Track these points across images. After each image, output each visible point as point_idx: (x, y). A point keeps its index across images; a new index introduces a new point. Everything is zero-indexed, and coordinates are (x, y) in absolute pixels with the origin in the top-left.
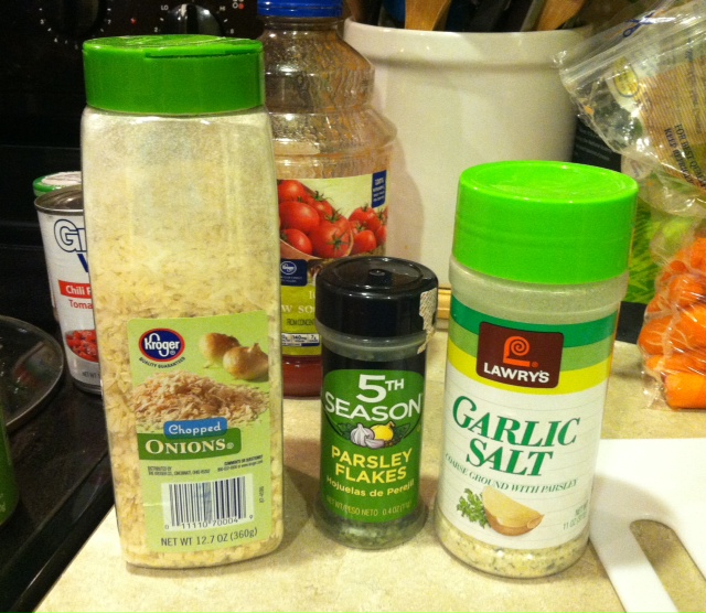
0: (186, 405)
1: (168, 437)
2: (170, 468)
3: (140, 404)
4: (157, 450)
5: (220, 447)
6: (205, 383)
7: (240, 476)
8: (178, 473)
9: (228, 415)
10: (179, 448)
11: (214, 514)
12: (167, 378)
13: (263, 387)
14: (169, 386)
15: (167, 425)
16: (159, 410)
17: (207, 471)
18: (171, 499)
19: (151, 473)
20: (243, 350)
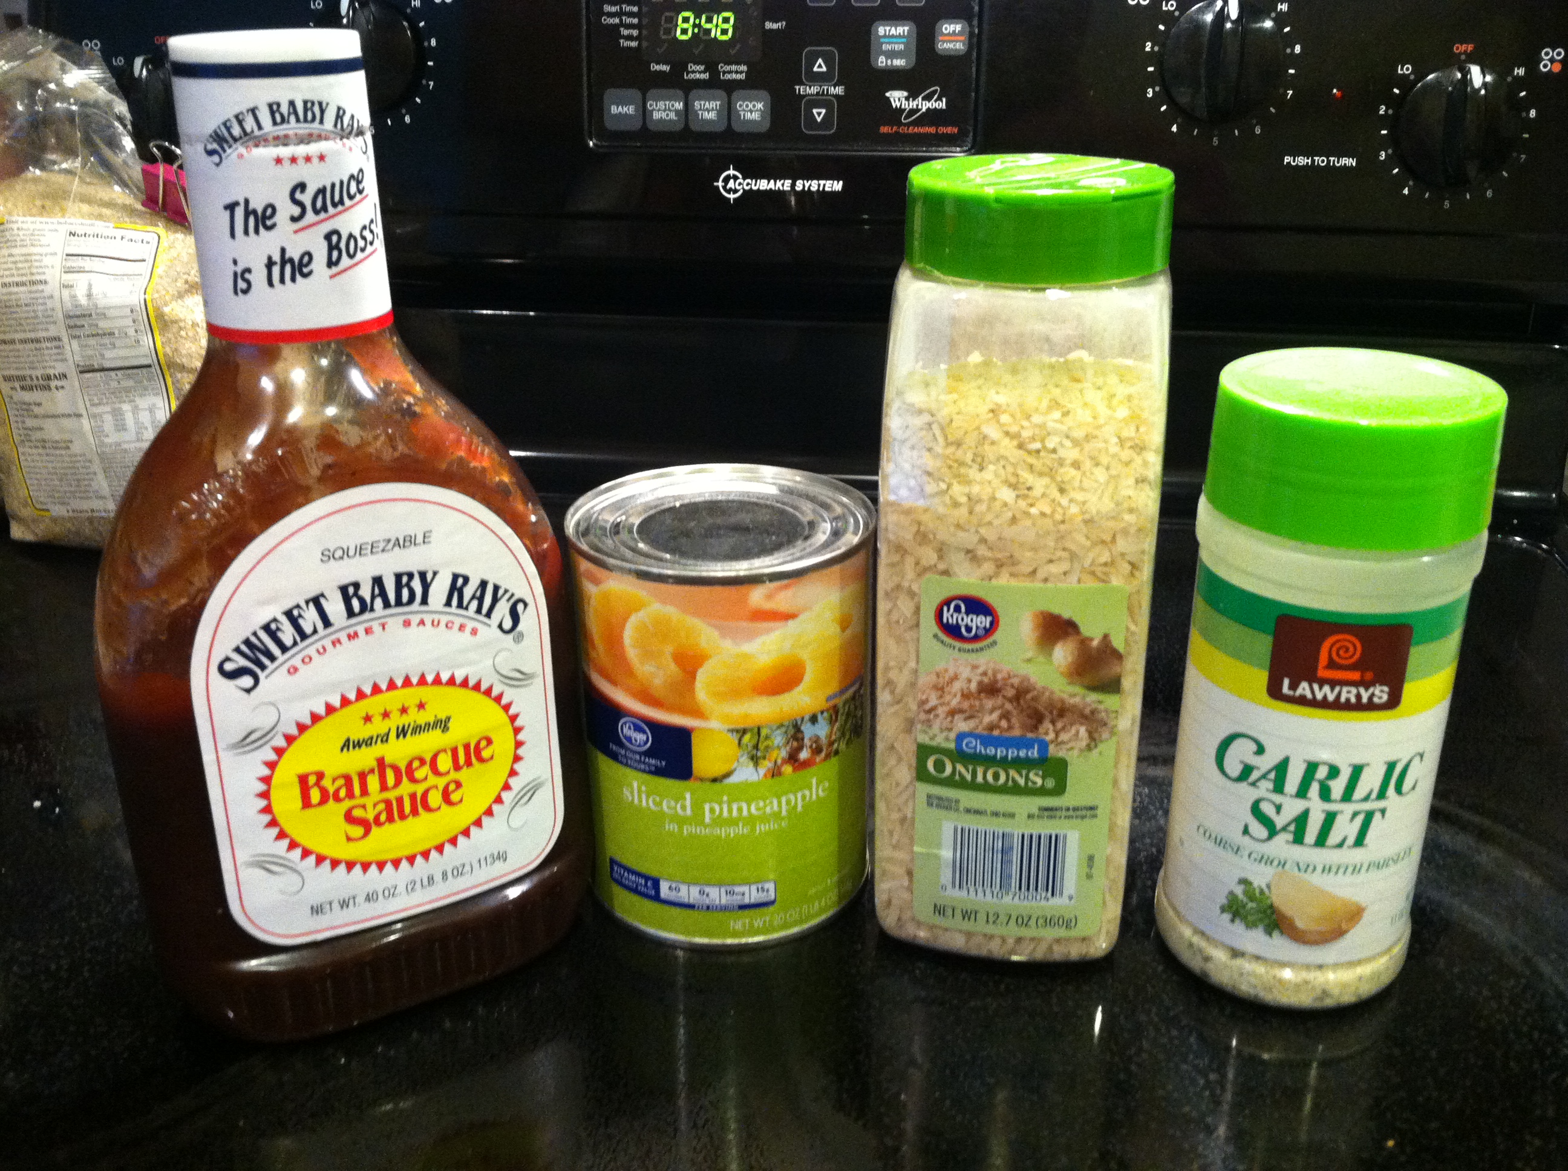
0: (992, 711)
1: (960, 756)
2: (957, 801)
3: (926, 701)
4: (943, 771)
5: (1034, 783)
6: (1022, 682)
7: (1061, 832)
8: (968, 811)
9: (1051, 736)
10: (974, 775)
11: (1015, 882)
12: (969, 669)
13: (1110, 701)
14: (969, 681)
15: (960, 737)
16: (952, 713)
17: (1012, 816)
18: (955, 850)
19: (930, 804)
20: (1084, 642)
